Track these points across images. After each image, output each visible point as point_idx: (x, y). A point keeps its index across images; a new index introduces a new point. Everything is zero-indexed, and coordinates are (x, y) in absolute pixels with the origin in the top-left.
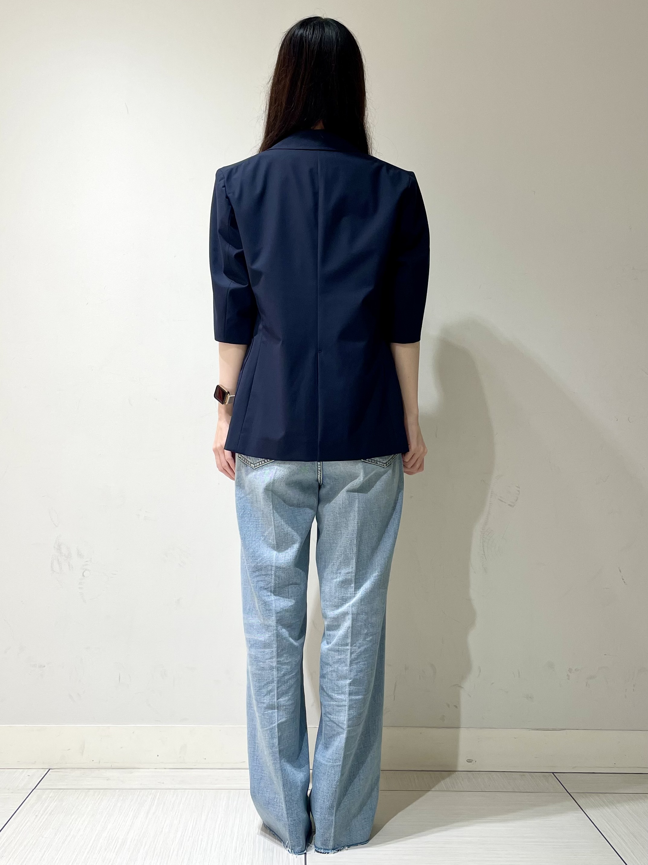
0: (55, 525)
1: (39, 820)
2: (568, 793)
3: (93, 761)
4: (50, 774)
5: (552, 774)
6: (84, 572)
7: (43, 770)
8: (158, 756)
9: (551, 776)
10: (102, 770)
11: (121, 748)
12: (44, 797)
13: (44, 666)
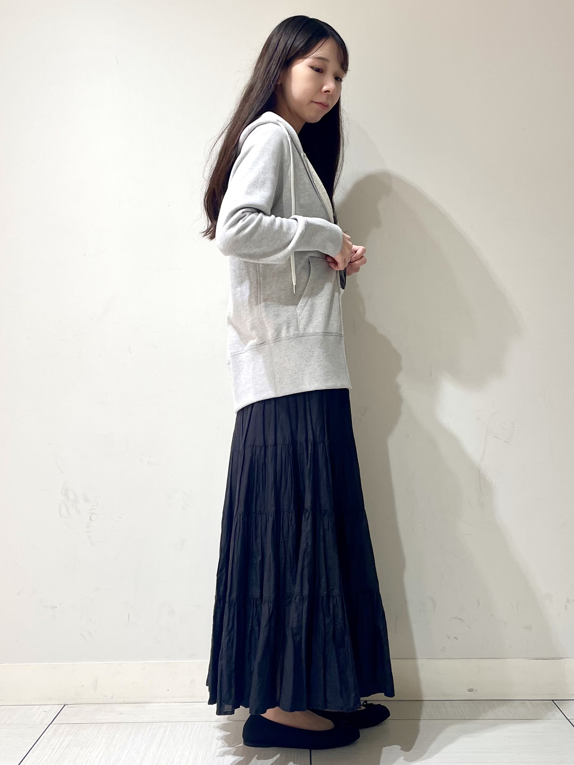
0: (61, 471)
1: (55, 753)
2: (567, 720)
3: (106, 696)
4: (65, 710)
5: (552, 702)
6: (91, 516)
7: (58, 705)
8: (168, 690)
9: (551, 703)
10: (115, 705)
11: (133, 683)
12: (59, 731)
13: (56, 607)
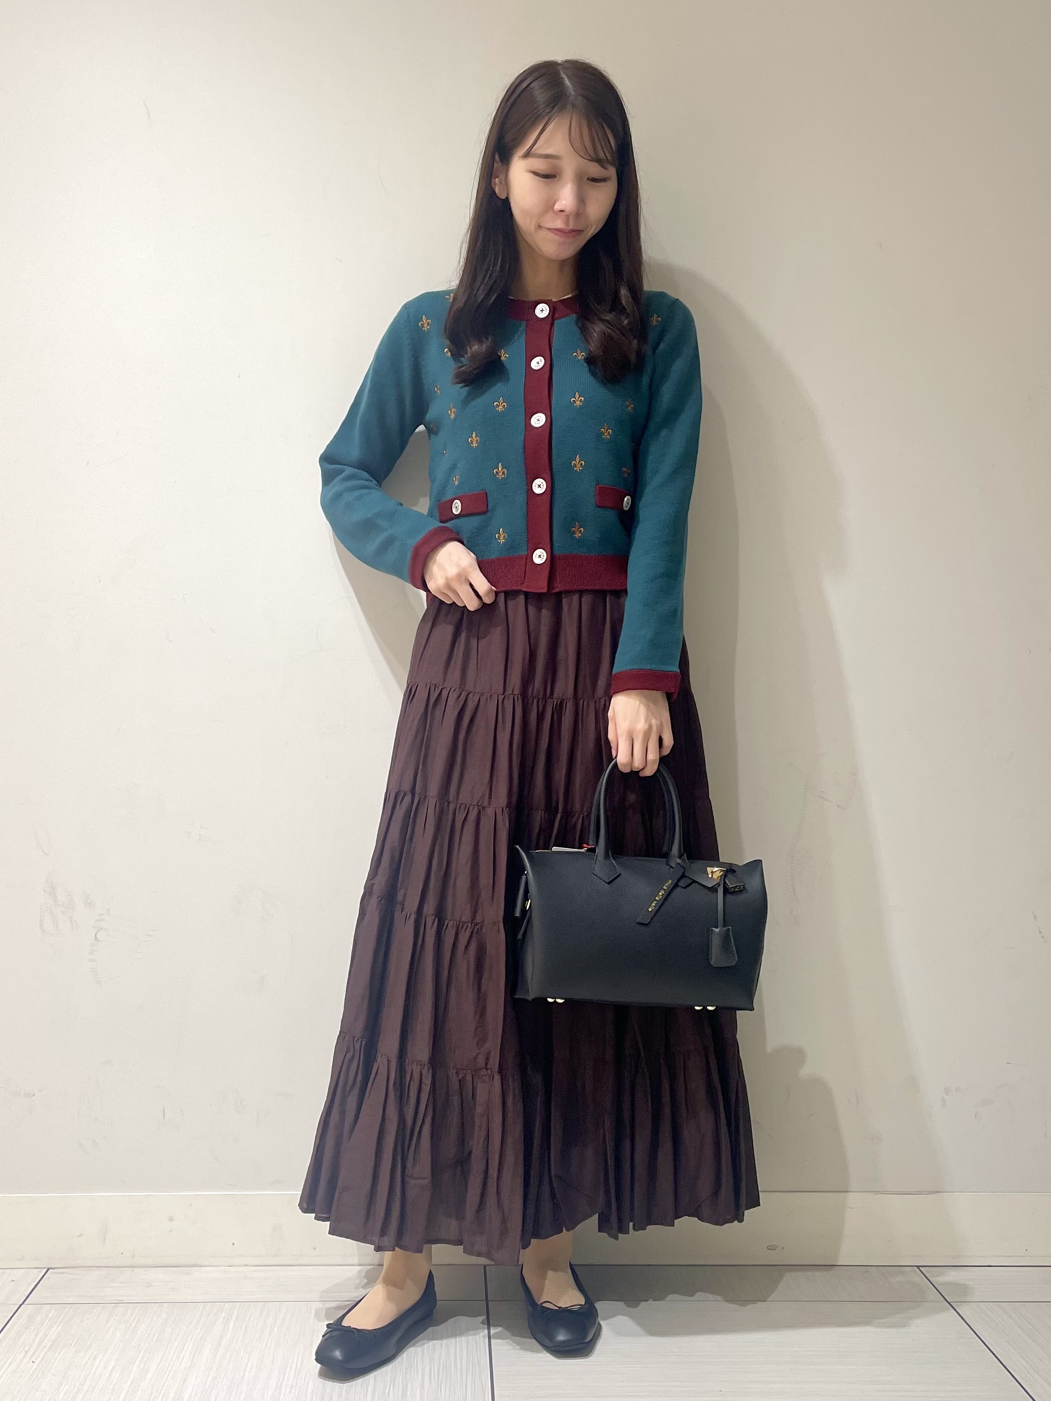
2: (946, 1303)
3: (122, 1254)
4: (49, 1278)
5: (917, 1269)
6: (97, 932)
7: (37, 1270)
8: (233, 1244)
10: (138, 1269)
12: (39, 1318)
13: (34, 1095)
